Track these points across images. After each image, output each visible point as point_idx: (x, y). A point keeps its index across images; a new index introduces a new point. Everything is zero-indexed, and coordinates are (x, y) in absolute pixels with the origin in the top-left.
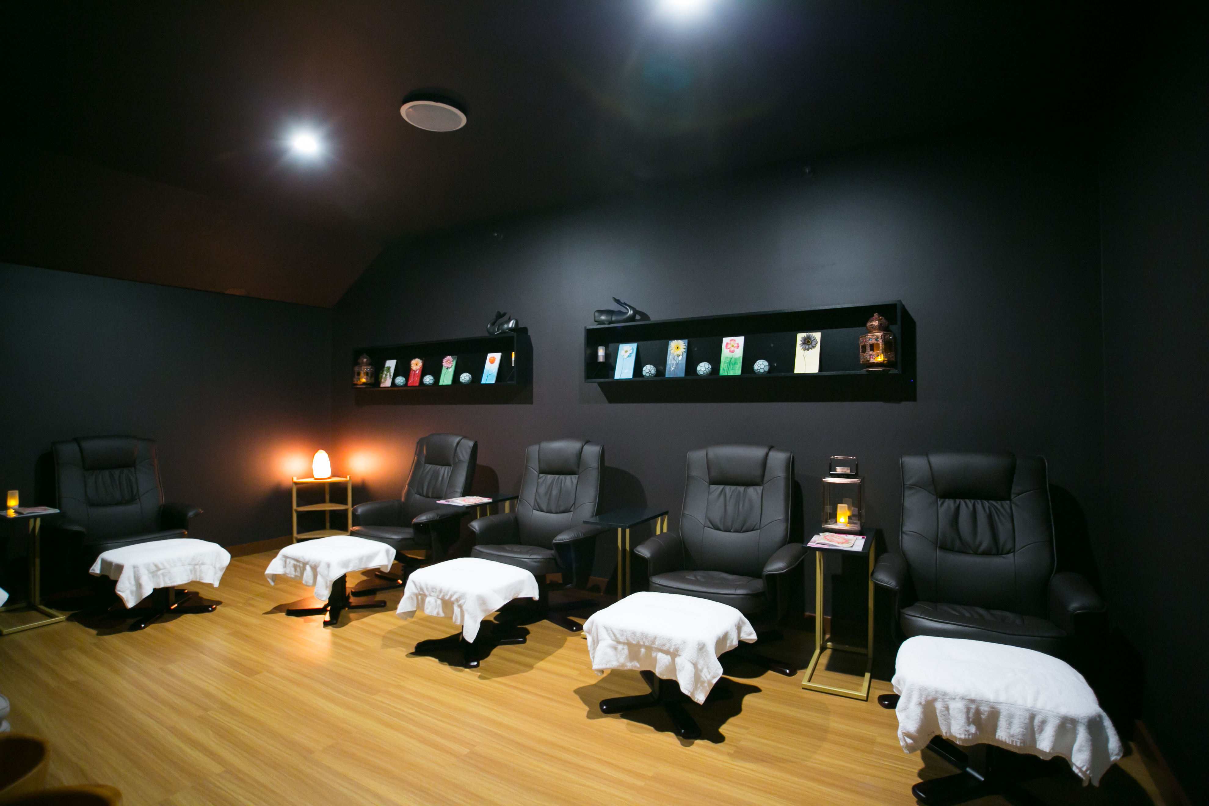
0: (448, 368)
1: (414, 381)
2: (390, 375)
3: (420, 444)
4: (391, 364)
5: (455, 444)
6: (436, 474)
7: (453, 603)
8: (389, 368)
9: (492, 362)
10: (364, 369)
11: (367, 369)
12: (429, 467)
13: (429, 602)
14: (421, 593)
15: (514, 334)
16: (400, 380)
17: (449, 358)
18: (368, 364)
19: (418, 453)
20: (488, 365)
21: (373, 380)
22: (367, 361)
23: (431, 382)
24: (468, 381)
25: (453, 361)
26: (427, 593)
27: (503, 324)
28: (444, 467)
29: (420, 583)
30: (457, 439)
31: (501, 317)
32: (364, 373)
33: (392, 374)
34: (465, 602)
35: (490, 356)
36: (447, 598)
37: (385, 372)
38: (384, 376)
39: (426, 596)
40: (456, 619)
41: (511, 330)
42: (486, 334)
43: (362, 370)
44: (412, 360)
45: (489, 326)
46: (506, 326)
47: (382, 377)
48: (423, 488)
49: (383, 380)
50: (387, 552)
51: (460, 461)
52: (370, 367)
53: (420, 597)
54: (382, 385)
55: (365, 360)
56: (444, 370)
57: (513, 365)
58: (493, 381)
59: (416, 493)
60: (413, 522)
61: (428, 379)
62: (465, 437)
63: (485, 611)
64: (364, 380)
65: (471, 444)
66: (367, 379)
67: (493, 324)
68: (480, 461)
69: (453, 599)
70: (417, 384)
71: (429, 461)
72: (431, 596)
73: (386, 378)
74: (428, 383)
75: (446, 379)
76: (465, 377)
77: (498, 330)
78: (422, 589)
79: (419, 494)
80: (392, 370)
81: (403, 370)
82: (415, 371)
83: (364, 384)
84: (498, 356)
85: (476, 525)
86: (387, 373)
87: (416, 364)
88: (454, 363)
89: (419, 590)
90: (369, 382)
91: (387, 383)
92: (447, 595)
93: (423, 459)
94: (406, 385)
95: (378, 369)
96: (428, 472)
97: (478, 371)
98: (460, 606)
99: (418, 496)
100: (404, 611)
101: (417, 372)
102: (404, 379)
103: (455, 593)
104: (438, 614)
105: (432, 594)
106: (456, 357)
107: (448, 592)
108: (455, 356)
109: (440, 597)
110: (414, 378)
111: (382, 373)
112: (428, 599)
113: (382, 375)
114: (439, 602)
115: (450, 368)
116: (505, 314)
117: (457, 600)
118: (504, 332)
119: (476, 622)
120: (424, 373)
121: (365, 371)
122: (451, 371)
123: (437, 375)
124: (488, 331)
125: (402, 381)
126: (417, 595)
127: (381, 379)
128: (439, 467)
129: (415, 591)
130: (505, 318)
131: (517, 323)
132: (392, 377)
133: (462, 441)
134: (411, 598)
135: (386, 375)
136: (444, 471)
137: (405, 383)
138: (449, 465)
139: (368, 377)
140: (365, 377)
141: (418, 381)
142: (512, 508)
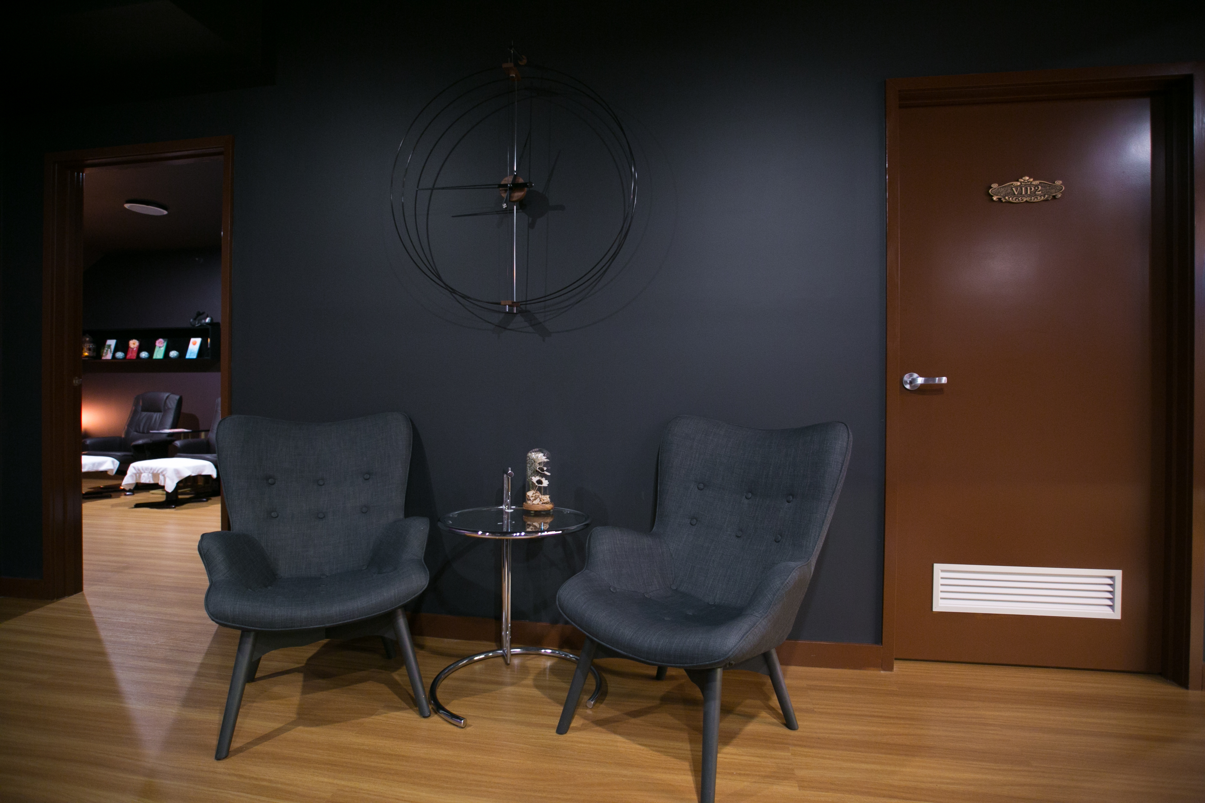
0: (160, 347)
1: (132, 355)
2: (111, 351)
3: (137, 400)
4: (112, 343)
5: (165, 398)
6: (150, 418)
7: (159, 474)
8: (109, 346)
9: (194, 344)
10: (87, 345)
11: (89, 346)
12: (144, 414)
13: (144, 476)
14: (139, 472)
15: (209, 327)
16: (120, 355)
17: (161, 340)
18: (90, 342)
19: (136, 404)
20: (191, 346)
21: (95, 354)
22: (89, 340)
23: (147, 356)
24: (176, 356)
25: (164, 343)
26: (142, 471)
27: (201, 320)
28: (156, 413)
29: (138, 467)
30: (167, 395)
31: (200, 315)
32: (87, 349)
33: (112, 350)
34: (166, 473)
35: (193, 340)
36: (155, 472)
37: (106, 349)
38: (105, 351)
39: (141, 473)
40: (161, 481)
41: (207, 324)
42: (190, 326)
43: (85, 346)
44: (130, 340)
45: (191, 320)
46: (203, 321)
47: (103, 352)
48: (139, 429)
49: (104, 354)
50: (113, 462)
51: (169, 409)
52: (92, 344)
53: (137, 475)
54: (103, 358)
55: (88, 339)
56: (157, 349)
57: (209, 346)
58: (194, 357)
59: (134, 431)
60: (131, 445)
61: (144, 355)
62: (173, 393)
63: (178, 477)
64: (86, 354)
65: (177, 397)
66: (89, 353)
67: (195, 319)
68: (185, 410)
69: (159, 472)
70: (135, 358)
71: (144, 410)
72: (145, 472)
73: (107, 353)
74: (143, 357)
75: (159, 354)
76: (173, 354)
77: (198, 323)
78: (139, 470)
79: (137, 432)
80: (113, 347)
81: (122, 346)
82: (133, 349)
83: (87, 356)
84: (198, 341)
85: (178, 443)
86: (108, 349)
87: (134, 344)
88: (165, 344)
89: (137, 471)
90: (92, 355)
91: (109, 356)
92: (155, 470)
93: (140, 409)
94: (125, 358)
95: (100, 346)
96: (144, 417)
97: (183, 349)
98: (164, 475)
99: (136, 433)
100: (127, 483)
101: (135, 349)
102: (123, 354)
103: (160, 469)
104: (149, 481)
105: (146, 471)
106: (167, 340)
107: (156, 469)
108: (165, 339)
109: (151, 472)
110: (132, 353)
111: (104, 349)
112: (143, 475)
113: (104, 351)
114: (150, 475)
115: (161, 347)
116: (203, 313)
117: (162, 472)
118: (202, 325)
119: (173, 482)
120: (140, 349)
121: (87, 347)
122: (163, 349)
123: (151, 351)
124: (191, 323)
125: (122, 355)
126: (135, 474)
127: (103, 354)
128: (153, 413)
129: (135, 471)
130: (205, 315)
131: (212, 320)
132: (112, 352)
133: (171, 396)
134: (132, 476)
135: (107, 351)
136: (156, 416)
137: (124, 357)
138: (160, 411)
139: (91, 352)
140: (88, 352)
141: (135, 356)
142: (206, 436)
